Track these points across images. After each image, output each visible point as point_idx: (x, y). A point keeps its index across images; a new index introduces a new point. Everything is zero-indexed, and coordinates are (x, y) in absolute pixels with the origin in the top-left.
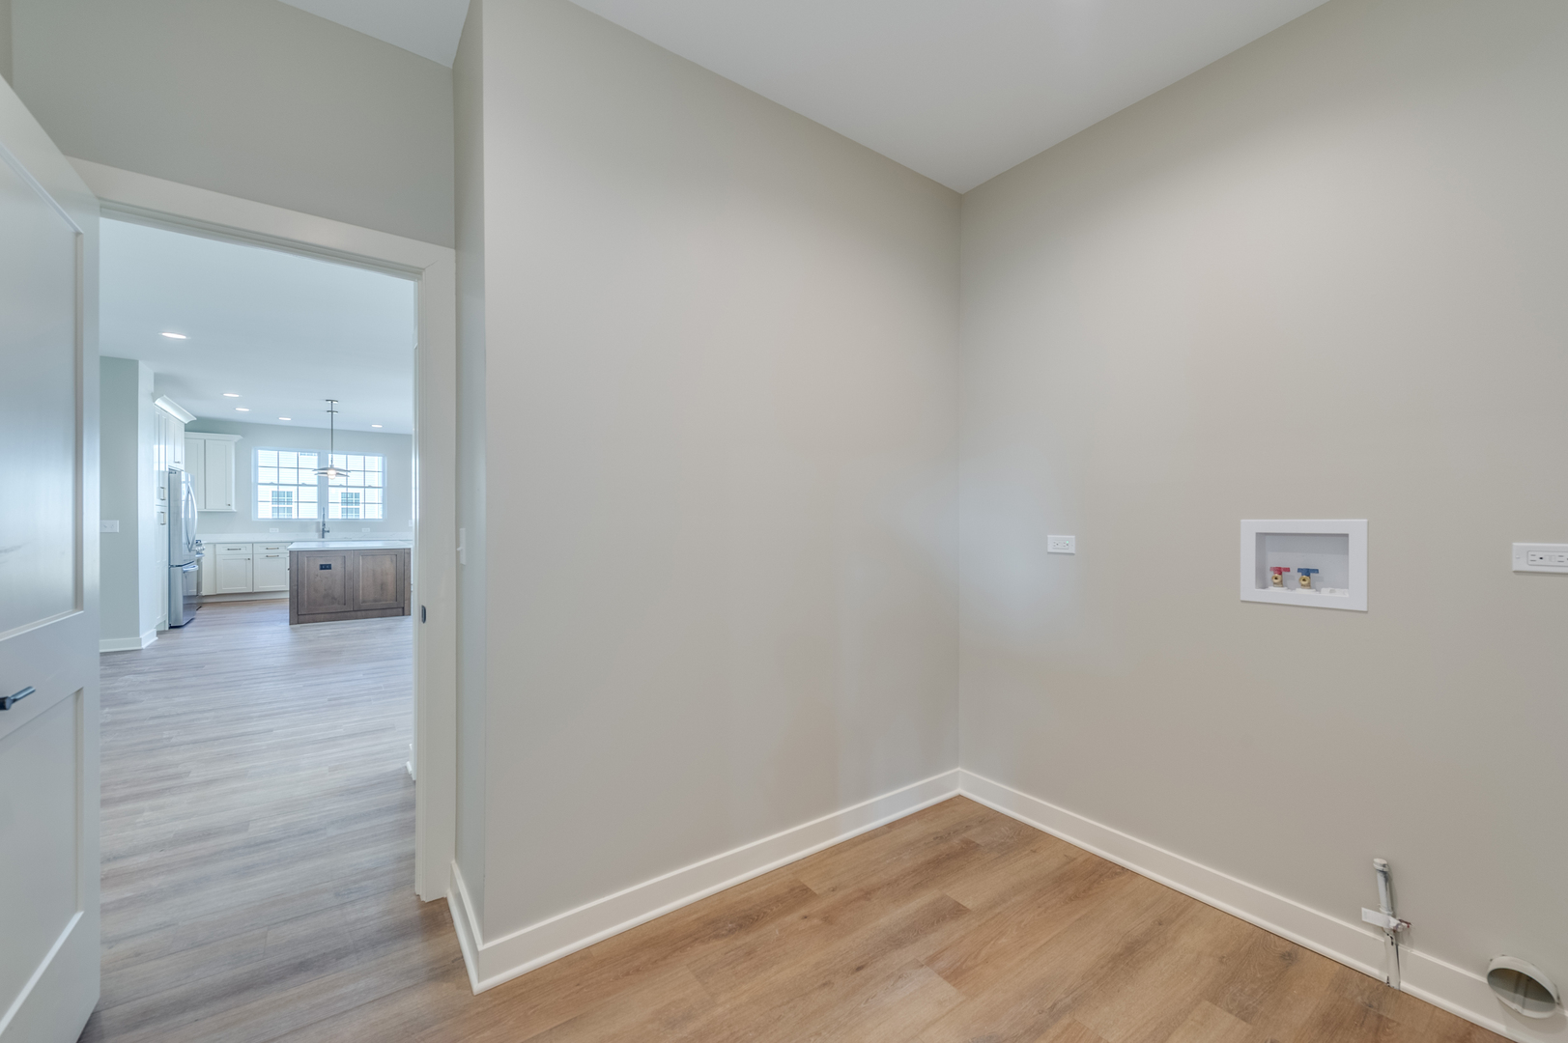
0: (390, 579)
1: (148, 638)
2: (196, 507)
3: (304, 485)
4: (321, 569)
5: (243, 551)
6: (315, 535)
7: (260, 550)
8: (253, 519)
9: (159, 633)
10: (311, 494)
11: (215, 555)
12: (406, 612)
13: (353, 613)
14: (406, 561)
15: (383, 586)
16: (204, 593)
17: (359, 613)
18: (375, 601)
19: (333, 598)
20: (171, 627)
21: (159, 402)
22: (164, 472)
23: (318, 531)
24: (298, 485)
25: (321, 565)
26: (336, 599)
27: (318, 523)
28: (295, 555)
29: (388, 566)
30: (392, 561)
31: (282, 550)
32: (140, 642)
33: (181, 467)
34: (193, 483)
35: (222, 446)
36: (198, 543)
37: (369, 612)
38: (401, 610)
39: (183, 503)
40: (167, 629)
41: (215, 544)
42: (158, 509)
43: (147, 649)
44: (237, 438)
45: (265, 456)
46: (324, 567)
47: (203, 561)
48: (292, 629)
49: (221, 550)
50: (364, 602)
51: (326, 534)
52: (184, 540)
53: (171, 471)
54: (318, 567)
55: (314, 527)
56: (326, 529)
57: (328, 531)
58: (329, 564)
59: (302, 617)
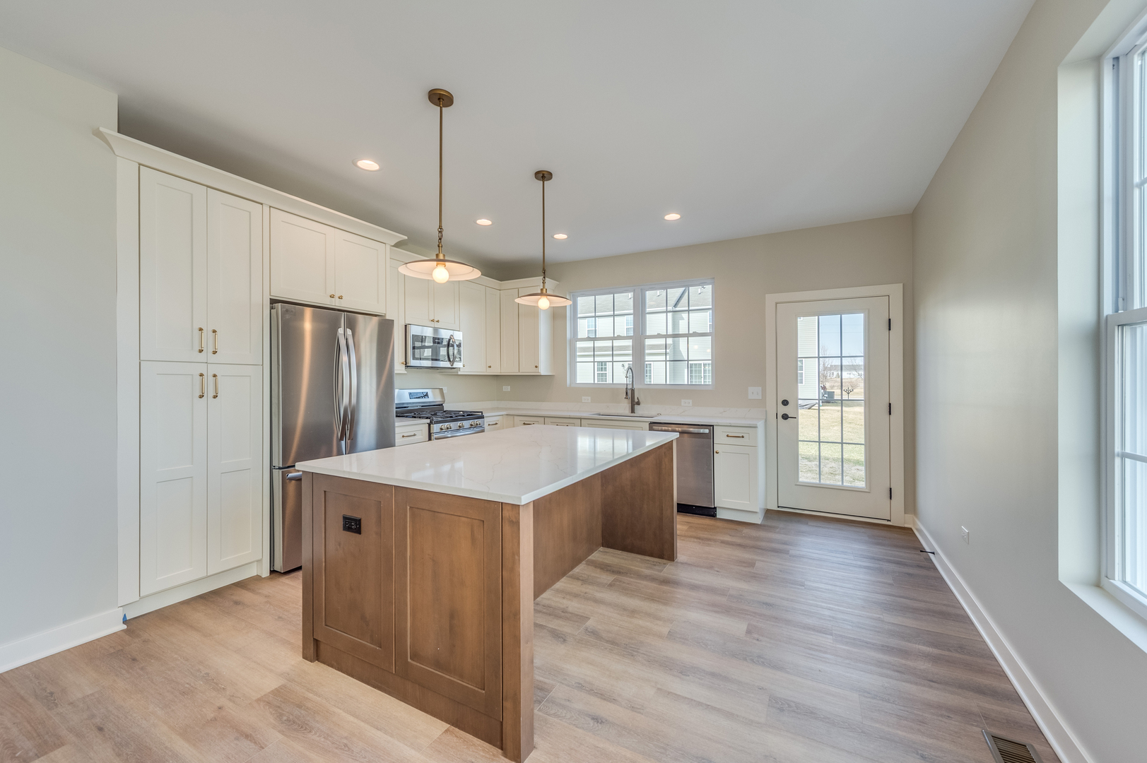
0: (469, 604)
8: (568, 385)
12: (510, 741)
13: (398, 680)
15: (453, 620)
18: (439, 664)
20: (273, 572)
24: (613, 338)
25: (345, 518)
30: (473, 539)
37: (429, 696)
38: (496, 725)
40: (266, 574)
46: (352, 524)
51: (636, 406)
56: (636, 400)
57: (638, 403)
58: (358, 522)
59: (320, 647)
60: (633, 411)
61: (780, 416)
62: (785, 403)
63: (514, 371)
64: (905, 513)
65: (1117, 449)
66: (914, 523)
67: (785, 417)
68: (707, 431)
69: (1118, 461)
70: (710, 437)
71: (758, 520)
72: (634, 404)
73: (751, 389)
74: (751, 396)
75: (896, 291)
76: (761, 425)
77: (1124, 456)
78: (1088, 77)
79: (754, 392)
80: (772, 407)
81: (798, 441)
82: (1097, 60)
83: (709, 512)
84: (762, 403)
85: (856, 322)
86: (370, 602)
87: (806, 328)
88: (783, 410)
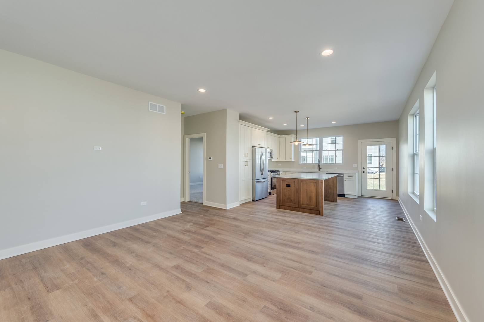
0: (314, 195)
1: (233, 205)
3: (314, 150)
8: (299, 164)
12: (321, 214)
13: (298, 209)
14: (321, 187)
15: (310, 198)
17: (301, 209)
18: (307, 205)
19: (291, 200)
20: (253, 201)
21: (242, 123)
22: (249, 148)
25: (287, 185)
29: (313, 188)
30: (314, 186)
35: (290, 138)
37: (305, 210)
38: (318, 212)
39: (258, 159)
40: (251, 201)
41: (285, 172)
42: (242, 161)
43: (227, 210)
46: (288, 186)
48: (277, 210)
50: (303, 204)
53: (253, 147)
56: (320, 168)
57: (321, 169)
58: (290, 185)
59: (280, 206)
60: (319, 171)
61: (362, 172)
62: (364, 168)
63: (284, 160)
64: (396, 196)
65: (415, 172)
66: (398, 199)
67: (364, 172)
68: (343, 175)
69: (415, 174)
70: (343, 177)
71: (356, 197)
72: (320, 169)
73: (354, 165)
74: (354, 167)
75: (394, 140)
76: (357, 174)
77: (416, 173)
78: (412, 117)
79: (355, 166)
80: (360, 169)
81: (367, 178)
82: (413, 115)
83: (343, 196)
84: (357, 168)
85: (383, 147)
86: (293, 197)
87: (369, 149)
88: (363, 170)
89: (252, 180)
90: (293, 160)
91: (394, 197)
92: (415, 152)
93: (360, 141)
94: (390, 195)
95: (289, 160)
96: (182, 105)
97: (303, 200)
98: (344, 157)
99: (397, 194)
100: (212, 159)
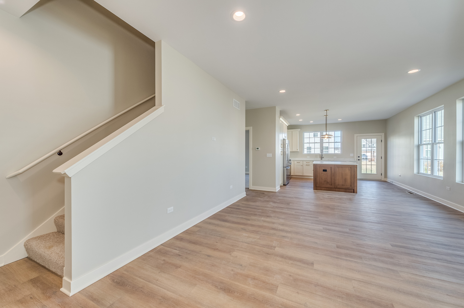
0: (348, 177)
1: (278, 189)
2: (289, 150)
3: (316, 143)
4: (323, 171)
5: (300, 163)
6: (319, 159)
7: (305, 163)
8: (303, 154)
9: (281, 186)
10: (318, 146)
11: (294, 164)
12: (355, 192)
13: (334, 189)
14: (355, 170)
15: (345, 180)
16: (292, 174)
17: (336, 189)
18: (343, 185)
20: (284, 185)
21: (281, 119)
22: (282, 140)
23: (320, 157)
24: (315, 143)
25: (323, 170)
26: (328, 183)
27: (320, 155)
28: (315, 166)
29: (348, 171)
31: (310, 163)
32: (276, 190)
33: (286, 138)
34: (289, 143)
35: (296, 132)
36: (290, 160)
37: (341, 190)
38: (353, 190)
39: (286, 149)
41: (294, 161)
42: (280, 150)
43: (277, 192)
44: (299, 130)
45: (306, 135)
47: (292, 165)
48: (314, 192)
49: (296, 162)
50: (338, 185)
52: (287, 159)
53: (284, 140)
54: (322, 170)
55: (319, 156)
57: (323, 158)
58: (326, 170)
59: (317, 188)
61: (358, 160)
62: (359, 157)
64: (385, 178)
66: (387, 180)
67: (359, 160)
73: (350, 154)
74: (351, 156)
75: (383, 134)
78: (418, 118)
79: (352, 155)
80: (356, 158)
81: (361, 165)
82: (419, 116)
84: (353, 157)
85: (374, 140)
86: (329, 180)
87: (364, 142)
88: (359, 158)
89: (284, 167)
90: (298, 151)
91: (383, 179)
92: (419, 144)
93: (356, 135)
94: (379, 177)
95: (296, 150)
96: (246, 102)
97: (339, 181)
98: (343, 148)
99: (386, 176)
100: (259, 149)
